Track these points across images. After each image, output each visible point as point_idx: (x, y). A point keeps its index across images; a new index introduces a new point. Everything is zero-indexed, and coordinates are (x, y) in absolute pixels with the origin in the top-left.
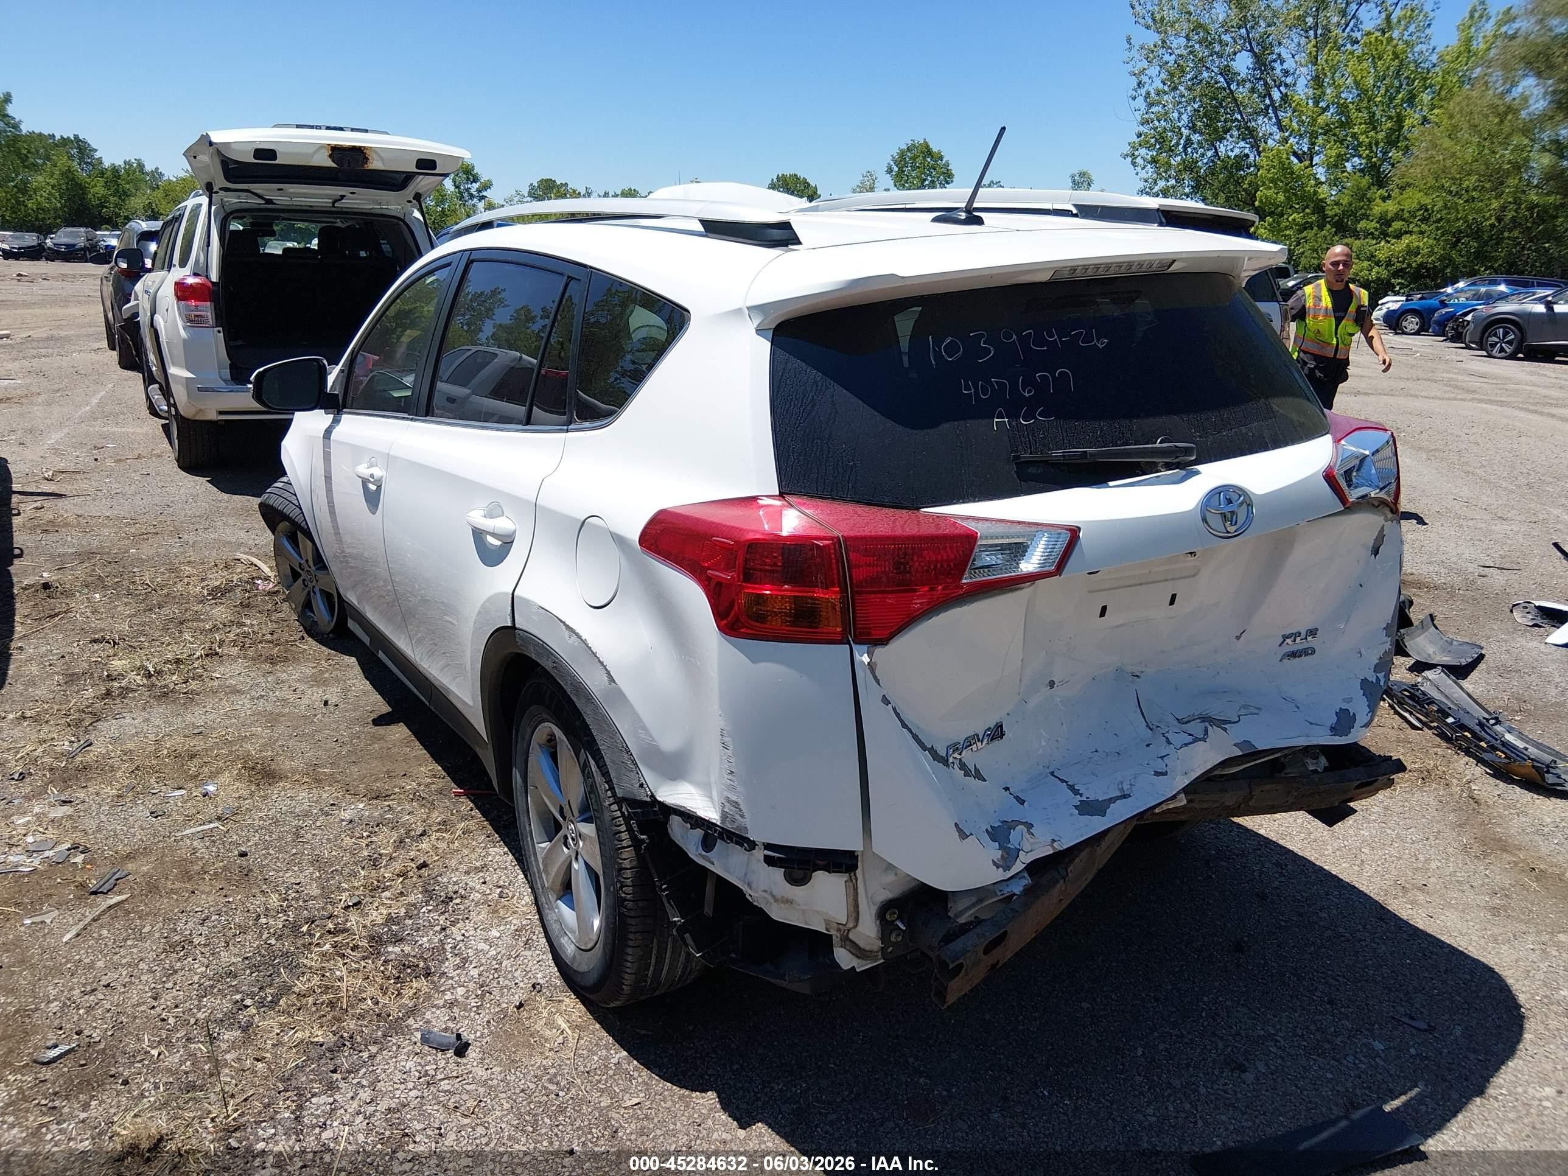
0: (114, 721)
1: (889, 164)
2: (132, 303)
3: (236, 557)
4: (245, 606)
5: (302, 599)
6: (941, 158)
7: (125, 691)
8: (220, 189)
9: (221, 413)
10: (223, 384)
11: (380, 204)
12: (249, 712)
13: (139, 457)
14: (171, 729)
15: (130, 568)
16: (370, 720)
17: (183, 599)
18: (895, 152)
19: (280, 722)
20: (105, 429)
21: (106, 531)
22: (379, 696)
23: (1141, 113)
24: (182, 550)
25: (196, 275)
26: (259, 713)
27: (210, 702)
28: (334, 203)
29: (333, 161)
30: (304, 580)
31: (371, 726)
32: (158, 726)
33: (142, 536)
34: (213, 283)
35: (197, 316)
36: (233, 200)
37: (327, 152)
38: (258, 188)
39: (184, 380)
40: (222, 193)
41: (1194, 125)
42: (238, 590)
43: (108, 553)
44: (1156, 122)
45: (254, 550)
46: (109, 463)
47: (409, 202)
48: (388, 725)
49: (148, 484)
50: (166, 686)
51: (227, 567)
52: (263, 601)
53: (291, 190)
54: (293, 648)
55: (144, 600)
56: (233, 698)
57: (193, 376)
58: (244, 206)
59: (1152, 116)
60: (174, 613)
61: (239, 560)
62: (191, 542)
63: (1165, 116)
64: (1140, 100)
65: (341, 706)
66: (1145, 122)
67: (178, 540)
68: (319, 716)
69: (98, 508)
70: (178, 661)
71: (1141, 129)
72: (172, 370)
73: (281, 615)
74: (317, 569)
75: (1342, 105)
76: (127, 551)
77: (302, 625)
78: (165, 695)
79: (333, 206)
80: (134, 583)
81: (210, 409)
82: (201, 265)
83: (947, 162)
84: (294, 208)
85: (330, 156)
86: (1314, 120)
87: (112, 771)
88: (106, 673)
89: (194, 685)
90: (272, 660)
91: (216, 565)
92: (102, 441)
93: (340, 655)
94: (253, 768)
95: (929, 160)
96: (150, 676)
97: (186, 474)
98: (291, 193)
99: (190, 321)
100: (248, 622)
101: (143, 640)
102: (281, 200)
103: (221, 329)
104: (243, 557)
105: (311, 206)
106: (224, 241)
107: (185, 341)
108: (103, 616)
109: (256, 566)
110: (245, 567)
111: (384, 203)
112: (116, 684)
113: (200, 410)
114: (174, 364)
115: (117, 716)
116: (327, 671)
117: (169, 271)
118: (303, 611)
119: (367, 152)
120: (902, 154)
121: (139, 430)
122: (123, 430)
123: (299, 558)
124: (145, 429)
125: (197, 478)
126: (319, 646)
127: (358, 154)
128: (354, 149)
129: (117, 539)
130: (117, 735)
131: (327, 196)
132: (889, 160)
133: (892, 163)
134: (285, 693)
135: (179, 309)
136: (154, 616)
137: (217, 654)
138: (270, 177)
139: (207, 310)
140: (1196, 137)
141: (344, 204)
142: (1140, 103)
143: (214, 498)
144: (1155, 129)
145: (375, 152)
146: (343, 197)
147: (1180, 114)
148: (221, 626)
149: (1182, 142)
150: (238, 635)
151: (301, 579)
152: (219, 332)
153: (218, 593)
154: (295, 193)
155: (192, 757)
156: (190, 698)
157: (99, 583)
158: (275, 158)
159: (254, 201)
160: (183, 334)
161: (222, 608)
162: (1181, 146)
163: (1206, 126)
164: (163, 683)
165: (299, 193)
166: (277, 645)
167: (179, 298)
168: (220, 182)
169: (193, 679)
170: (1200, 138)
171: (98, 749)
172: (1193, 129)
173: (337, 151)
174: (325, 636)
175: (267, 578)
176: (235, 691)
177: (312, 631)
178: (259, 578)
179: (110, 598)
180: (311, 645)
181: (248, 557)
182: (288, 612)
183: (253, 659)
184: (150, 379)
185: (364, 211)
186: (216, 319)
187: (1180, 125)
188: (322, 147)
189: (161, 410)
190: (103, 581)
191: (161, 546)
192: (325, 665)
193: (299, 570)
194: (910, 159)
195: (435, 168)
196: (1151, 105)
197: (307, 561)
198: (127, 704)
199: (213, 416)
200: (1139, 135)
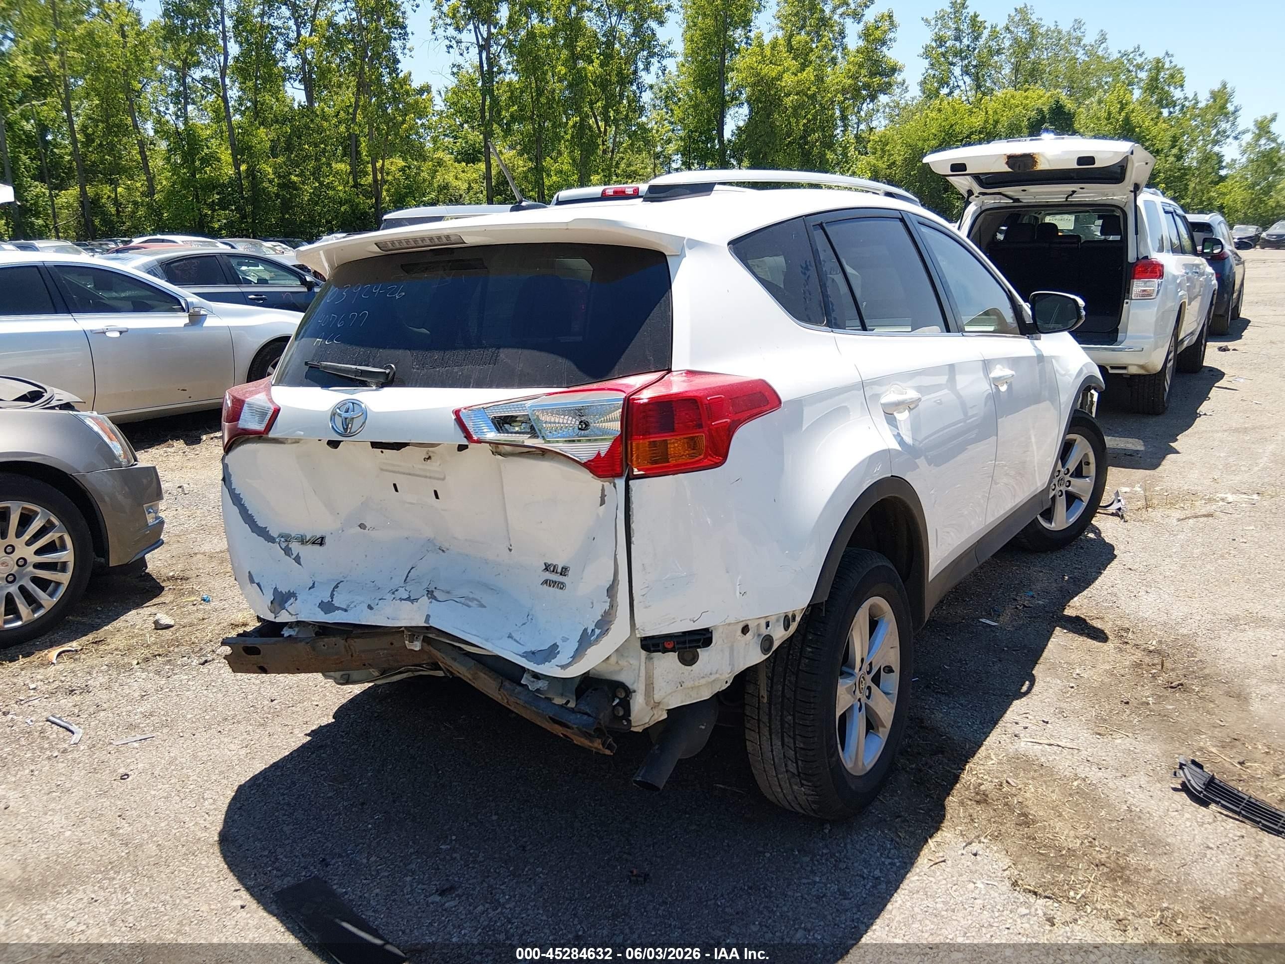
138: (1001, 182)
141: (1075, 199)
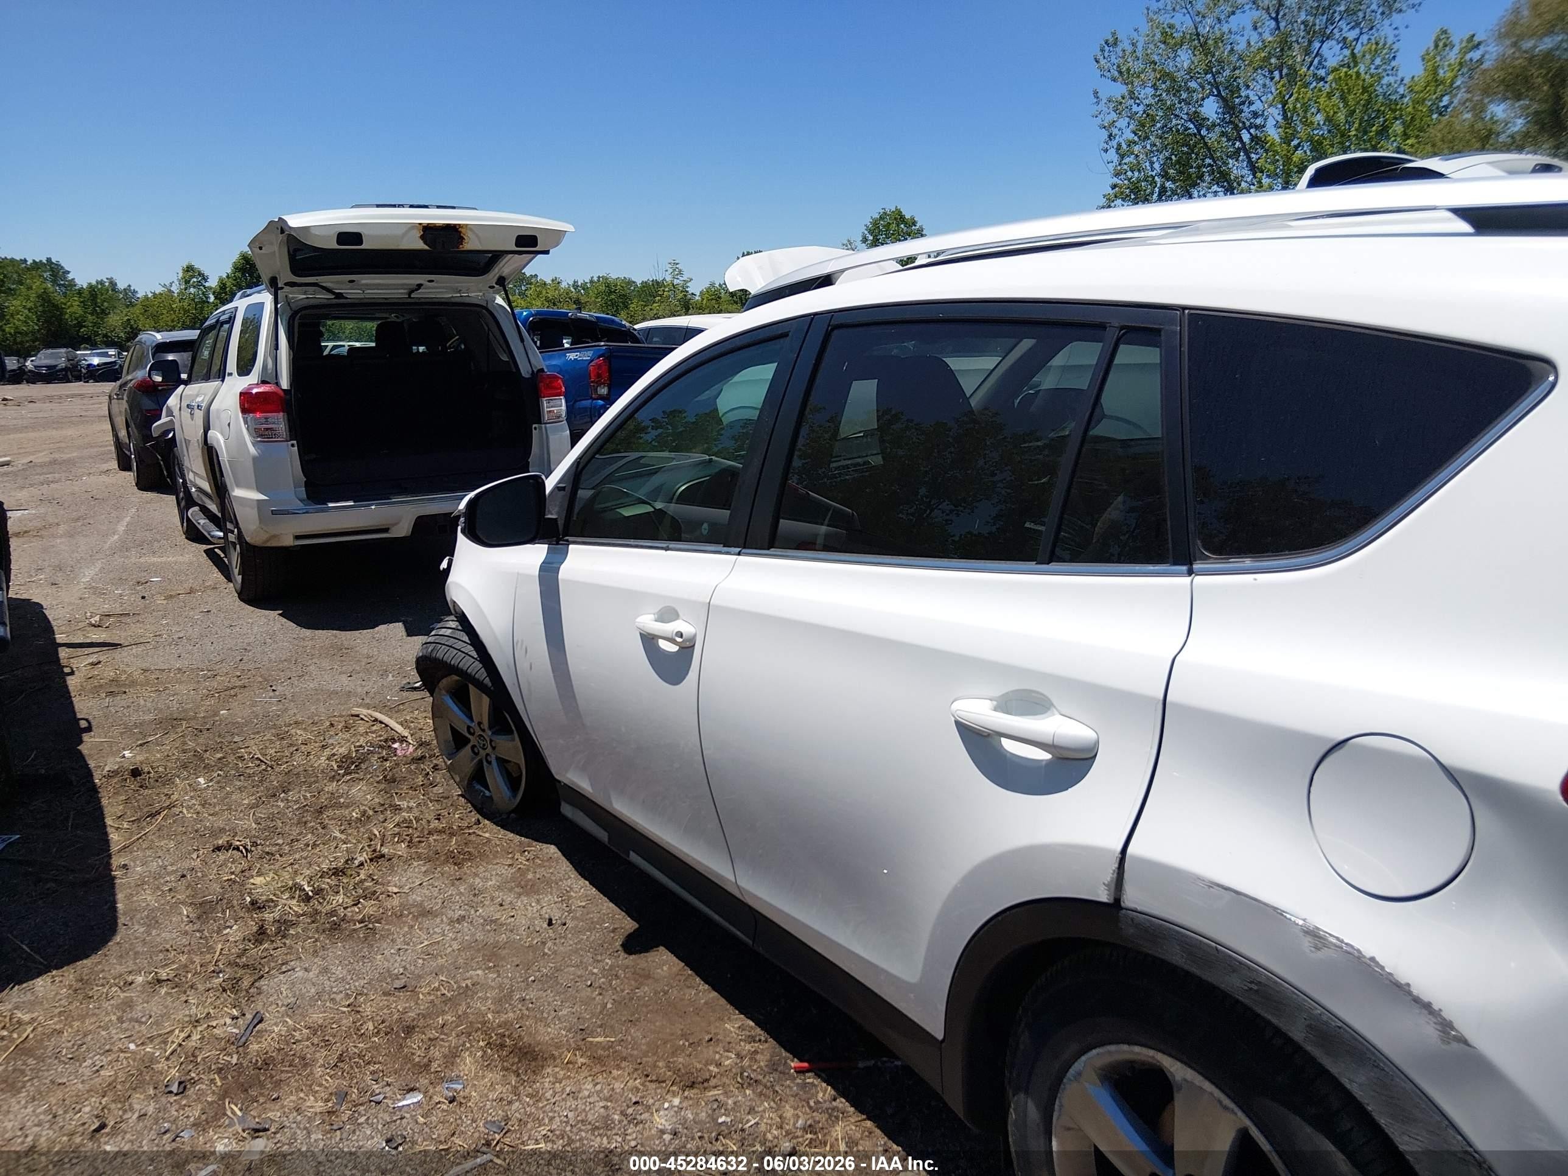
0: (281, 977)
1: (863, 233)
2: (164, 419)
3: (353, 712)
4: (391, 781)
5: (469, 767)
6: (914, 223)
7: (284, 925)
8: (286, 284)
9: (297, 537)
10: (301, 505)
11: (459, 292)
12: (455, 946)
13: (191, 591)
14: (362, 982)
15: (229, 738)
16: (618, 944)
17: (308, 777)
18: (868, 221)
19: (503, 959)
20: (142, 560)
21: (182, 689)
22: (611, 905)
23: (1114, 164)
24: (281, 706)
25: (264, 382)
26: (470, 947)
27: (399, 932)
28: (410, 294)
29: (425, 243)
30: (473, 747)
31: (622, 954)
32: (343, 979)
33: (228, 693)
34: (284, 390)
35: (267, 429)
36: (299, 296)
37: (418, 233)
38: (327, 280)
39: (255, 503)
40: (287, 289)
41: (1167, 173)
42: (374, 759)
43: (195, 718)
44: (1129, 174)
45: (367, 701)
46: (160, 601)
47: (492, 287)
48: (647, 951)
49: (212, 623)
50: (333, 913)
51: (347, 728)
52: (410, 771)
53: (364, 282)
54: (472, 837)
55: (261, 781)
56: (427, 923)
57: (266, 498)
58: (312, 302)
59: (1125, 167)
60: (305, 798)
61: (358, 716)
62: (289, 696)
63: (1137, 167)
64: (1112, 152)
65: (570, 924)
66: (1117, 174)
67: (272, 694)
68: (549, 944)
69: (160, 659)
70: (337, 872)
71: (1116, 180)
72: (238, 492)
73: (439, 790)
74: (493, 733)
75: (1316, 141)
76: (216, 714)
77: (469, 801)
78: (336, 927)
79: (410, 297)
80: (241, 758)
81: (286, 535)
82: (270, 371)
83: (921, 227)
84: (367, 301)
85: (422, 237)
86: (1289, 159)
87: (306, 1065)
88: (248, 899)
89: (369, 907)
90: (456, 859)
91: (332, 725)
92: (143, 574)
93: (535, 843)
94: (502, 1046)
95: (902, 226)
96: (307, 899)
97: (252, 608)
98: (363, 285)
99: (261, 436)
100: (404, 804)
101: (280, 841)
102: (352, 293)
103: (295, 442)
104: (363, 712)
105: (386, 299)
106: (293, 344)
107: (255, 459)
108: (217, 809)
109: (381, 722)
110: (367, 725)
111: (464, 290)
112: (268, 916)
113: (274, 536)
114: (238, 486)
115: (284, 968)
116: (528, 870)
117: (223, 381)
118: (470, 784)
119: (463, 230)
120: (875, 223)
121: (180, 559)
122: (164, 559)
123: (468, 722)
124: (187, 558)
125: (267, 612)
126: (503, 831)
127: (453, 232)
128: (448, 227)
129: (199, 698)
130: (293, 1000)
131: (402, 286)
132: (863, 229)
133: (866, 232)
134: (488, 910)
135: (246, 422)
136: (282, 805)
137: (383, 856)
139: (279, 422)
140: (1168, 184)
142: (1112, 155)
143: (294, 636)
144: (1129, 180)
145: (471, 230)
146: (420, 286)
147: (1152, 163)
148: (371, 813)
149: (1157, 190)
150: (398, 825)
151: (469, 746)
152: (293, 445)
153: (351, 765)
154: (367, 285)
155: (409, 1030)
156: (370, 929)
157: (195, 763)
158: (361, 242)
159: (324, 296)
160: (252, 450)
161: (361, 785)
162: (1156, 195)
163: (1180, 172)
164: (329, 907)
165: (370, 285)
166: (452, 835)
167: (244, 411)
168: (286, 275)
169: (365, 898)
170: (1172, 186)
171: (275, 1027)
172: (1165, 176)
173: (429, 232)
174: (504, 816)
175: (403, 740)
176: (426, 913)
177: (486, 809)
178: (394, 741)
179: (218, 782)
180: (490, 831)
181: (369, 712)
182: (449, 787)
183: (429, 860)
184: (186, 501)
185: (443, 300)
186: (290, 431)
187: (1154, 174)
188: (413, 226)
189: (212, 537)
190: (202, 759)
191: (254, 704)
192: (522, 859)
193: (467, 735)
194: (884, 226)
195: (535, 245)
196: (1122, 157)
197: (480, 724)
198: (291, 948)
199: (288, 541)
200: (1114, 187)
